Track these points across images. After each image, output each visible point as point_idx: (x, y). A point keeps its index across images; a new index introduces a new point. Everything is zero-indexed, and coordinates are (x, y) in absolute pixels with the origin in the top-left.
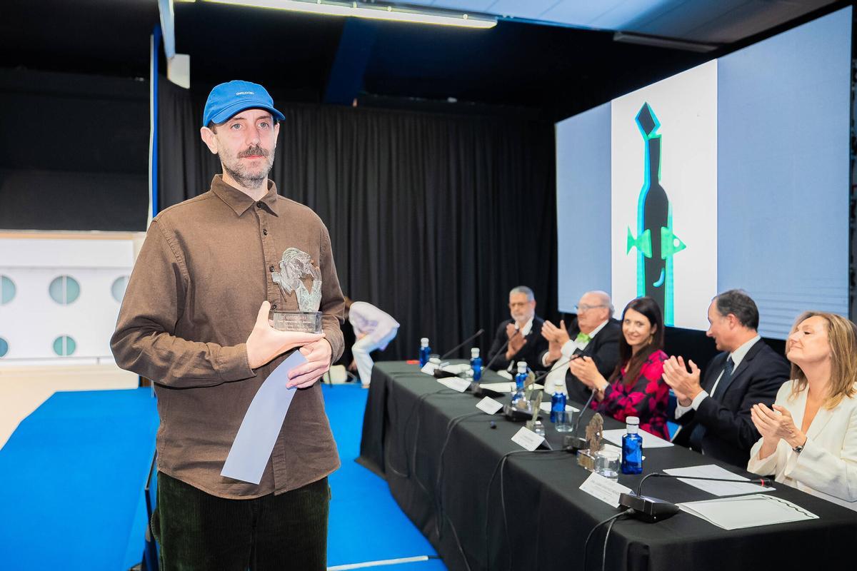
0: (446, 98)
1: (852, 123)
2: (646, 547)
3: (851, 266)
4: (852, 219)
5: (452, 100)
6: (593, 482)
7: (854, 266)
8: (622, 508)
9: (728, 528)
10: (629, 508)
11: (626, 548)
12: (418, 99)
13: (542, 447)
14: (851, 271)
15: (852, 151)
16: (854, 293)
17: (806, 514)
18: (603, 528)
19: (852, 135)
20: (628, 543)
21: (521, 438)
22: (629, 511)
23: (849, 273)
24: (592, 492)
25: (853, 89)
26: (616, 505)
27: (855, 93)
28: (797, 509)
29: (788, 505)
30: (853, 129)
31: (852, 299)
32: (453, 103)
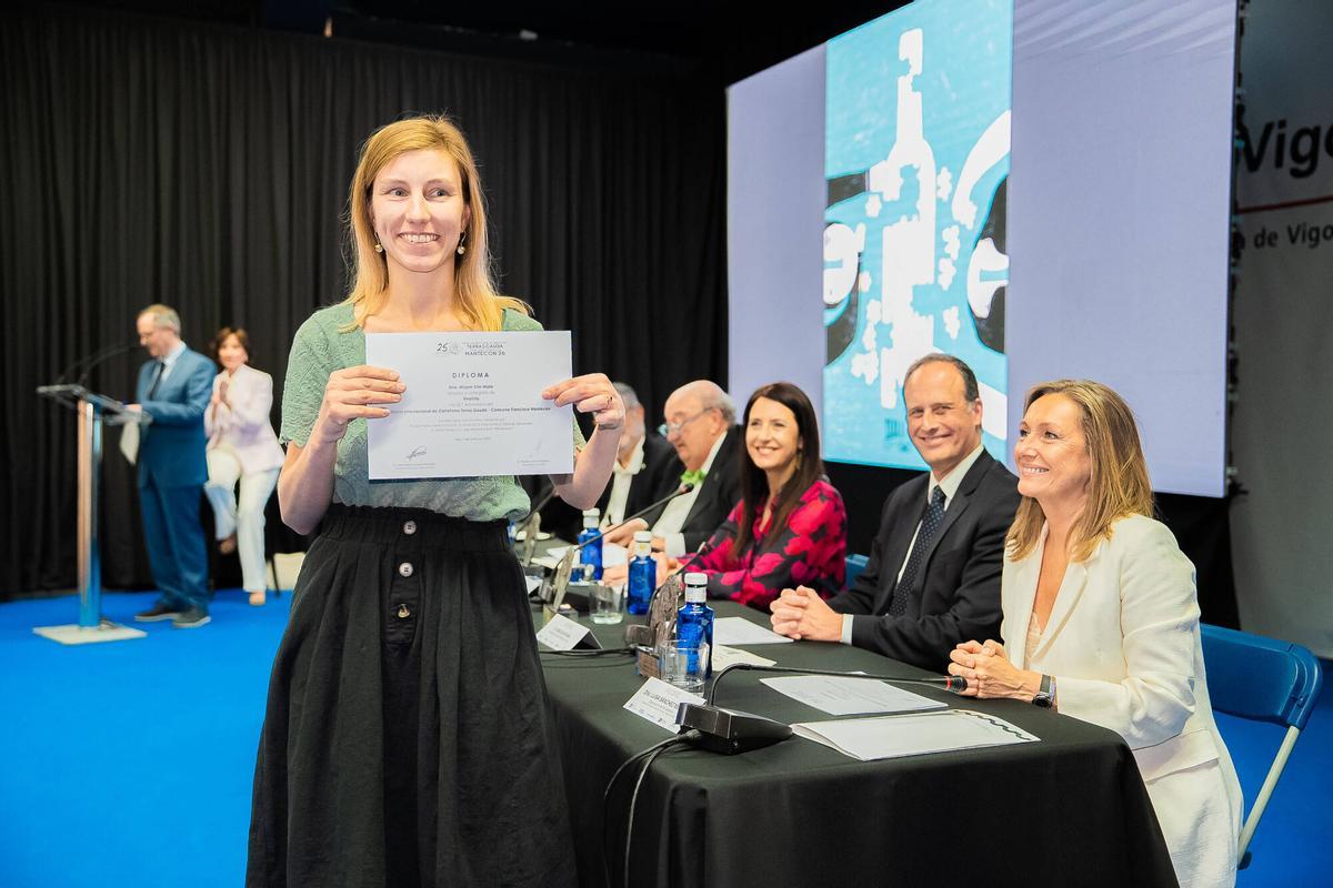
0: (518, 32)
1: (1239, 79)
2: (703, 792)
3: (1231, 345)
4: (1233, 260)
5: (527, 35)
6: (647, 693)
7: (1236, 346)
8: (684, 730)
9: (863, 758)
10: (690, 729)
11: (670, 792)
12: (460, 30)
13: (582, 645)
14: (1231, 356)
15: (1237, 132)
16: (1236, 397)
17: (1018, 735)
18: (638, 764)
19: (1237, 102)
20: (672, 787)
21: (551, 633)
22: (690, 734)
23: (1227, 360)
24: (642, 711)
25: (1241, 14)
26: (676, 729)
27: (1245, 22)
28: (1005, 728)
29: (992, 722)
30: (1239, 91)
31: (1231, 409)
32: (530, 42)
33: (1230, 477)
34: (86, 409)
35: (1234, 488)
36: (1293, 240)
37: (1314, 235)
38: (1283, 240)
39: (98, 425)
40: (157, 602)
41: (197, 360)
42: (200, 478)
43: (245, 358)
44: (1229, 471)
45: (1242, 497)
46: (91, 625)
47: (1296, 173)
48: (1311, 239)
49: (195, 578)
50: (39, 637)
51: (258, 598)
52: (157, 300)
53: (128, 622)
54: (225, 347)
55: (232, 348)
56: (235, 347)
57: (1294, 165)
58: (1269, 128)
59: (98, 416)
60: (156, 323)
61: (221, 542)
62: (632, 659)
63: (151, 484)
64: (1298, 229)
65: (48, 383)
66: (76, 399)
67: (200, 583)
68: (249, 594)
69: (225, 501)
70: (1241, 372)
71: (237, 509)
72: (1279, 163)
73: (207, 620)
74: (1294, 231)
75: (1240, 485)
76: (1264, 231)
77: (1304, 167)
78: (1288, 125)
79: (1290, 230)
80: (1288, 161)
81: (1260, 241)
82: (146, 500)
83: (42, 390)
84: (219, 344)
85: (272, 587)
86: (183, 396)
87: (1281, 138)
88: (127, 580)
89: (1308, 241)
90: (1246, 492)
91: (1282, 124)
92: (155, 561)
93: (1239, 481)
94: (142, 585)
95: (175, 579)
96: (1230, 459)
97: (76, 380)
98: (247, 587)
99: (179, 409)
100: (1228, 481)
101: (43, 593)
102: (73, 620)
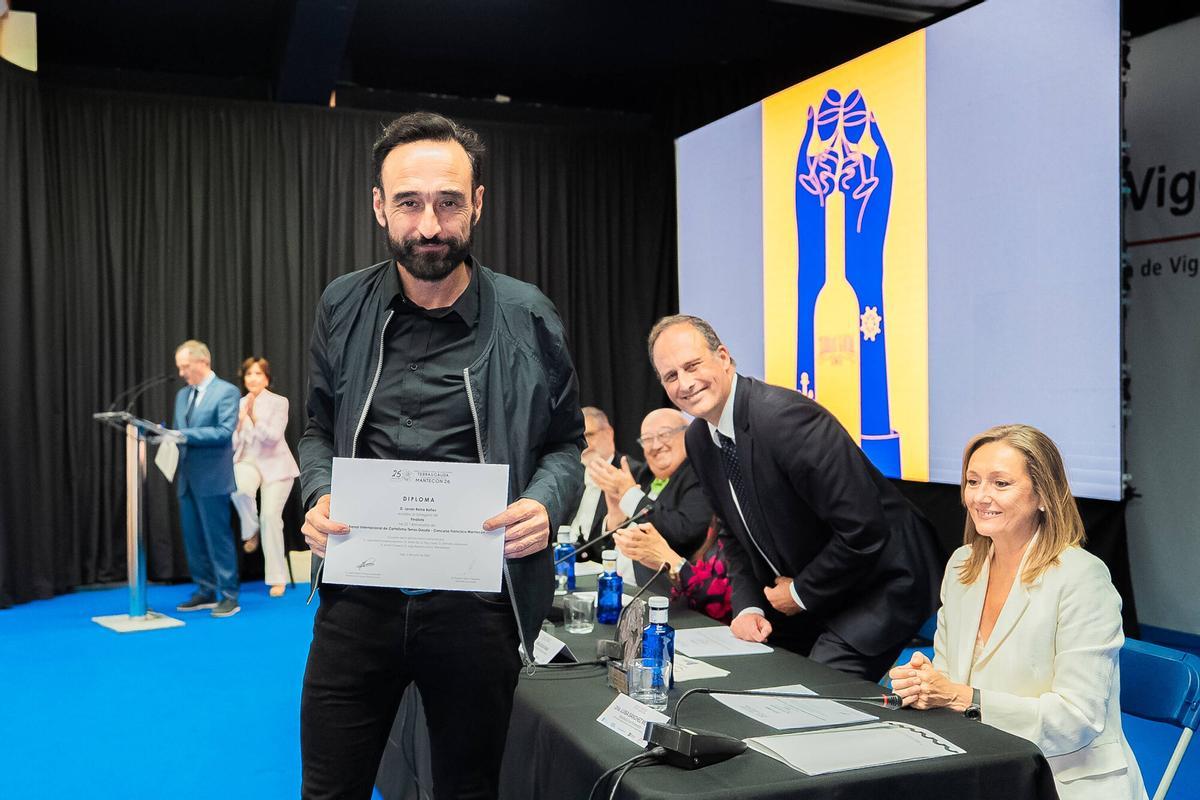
0: (494, 96)
3: (1124, 367)
4: (1124, 292)
5: (502, 99)
6: (618, 709)
8: (650, 746)
9: (811, 773)
10: (656, 746)
12: (444, 97)
13: (559, 658)
14: (1124, 376)
15: (1124, 181)
16: (1129, 412)
17: (947, 748)
18: (611, 778)
19: (1123, 154)
22: (656, 751)
23: (1121, 380)
24: (613, 725)
26: (644, 744)
27: (1127, 85)
28: (935, 741)
29: (924, 735)
30: (1124, 145)
31: (1125, 422)
32: (504, 104)
33: (1126, 482)
34: (132, 431)
35: (1129, 493)
36: (1175, 270)
37: (1193, 265)
38: (1166, 269)
39: (143, 446)
40: (193, 594)
41: (225, 387)
42: (229, 488)
43: (266, 383)
44: (1125, 477)
45: (1136, 499)
46: (140, 615)
47: (1175, 212)
48: (1191, 269)
49: (227, 575)
50: (97, 625)
51: (277, 591)
52: (190, 337)
53: (170, 612)
54: (250, 374)
55: (255, 375)
56: (258, 373)
57: (1174, 205)
58: (1151, 172)
59: (143, 438)
60: (191, 356)
61: (245, 542)
62: (603, 671)
63: (189, 492)
64: (1179, 260)
65: (101, 410)
66: (125, 424)
67: (231, 579)
68: (270, 587)
69: (249, 508)
70: (1134, 390)
71: (259, 515)
72: (1161, 203)
73: (238, 609)
74: (1176, 262)
75: (1135, 489)
76: (1149, 261)
77: (1183, 206)
78: (1167, 169)
79: (1172, 261)
80: (1168, 202)
81: (1146, 271)
82: (184, 505)
83: (97, 416)
84: (245, 371)
85: (289, 581)
86: (213, 420)
87: (1162, 181)
88: (167, 574)
89: (1188, 272)
90: (1139, 496)
91: (1162, 169)
92: (191, 559)
93: (1133, 487)
94: (180, 578)
95: (210, 575)
96: (1125, 467)
97: (124, 408)
98: (268, 581)
99: (211, 432)
100: (1124, 486)
101: (98, 586)
102: (123, 610)
